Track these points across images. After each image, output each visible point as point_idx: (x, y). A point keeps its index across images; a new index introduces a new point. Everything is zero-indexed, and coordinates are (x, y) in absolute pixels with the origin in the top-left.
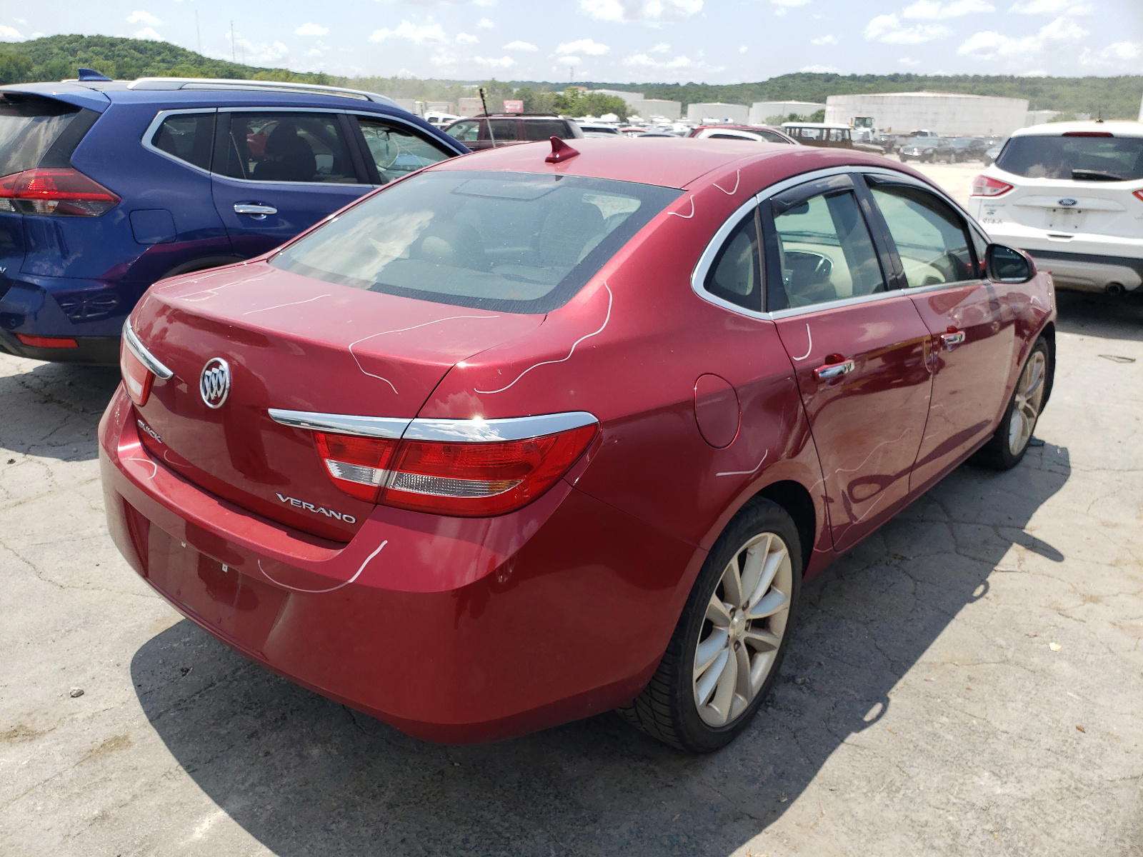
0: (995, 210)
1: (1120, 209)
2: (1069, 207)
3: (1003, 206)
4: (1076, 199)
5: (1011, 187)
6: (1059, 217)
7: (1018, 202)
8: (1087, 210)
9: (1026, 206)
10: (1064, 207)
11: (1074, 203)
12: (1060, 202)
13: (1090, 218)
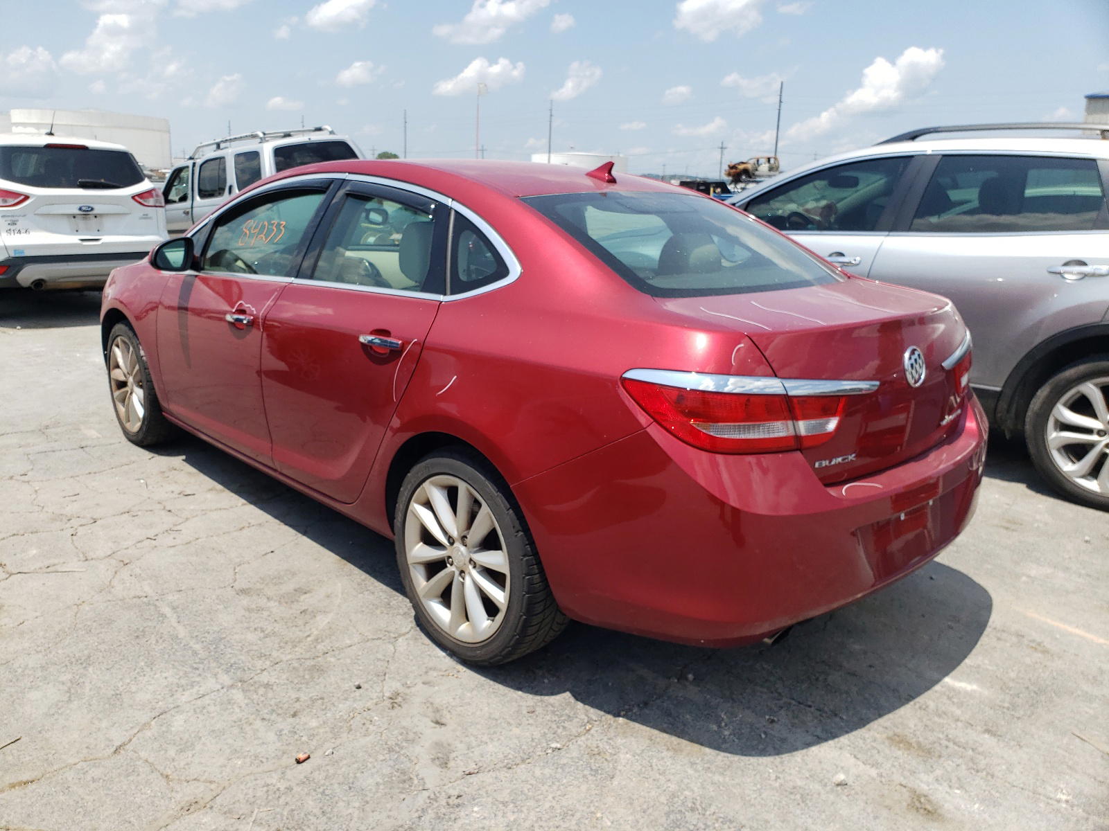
0: (17, 221)
1: (126, 212)
2: (89, 213)
3: (25, 216)
4: (92, 205)
5: (27, 198)
6: (80, 223)
7: (39, 211)
8: (101, 215)
9: (48, 215)
10: (84, 213)
11: (92, 209)
12: (80, 209)
13: (107, 223)
